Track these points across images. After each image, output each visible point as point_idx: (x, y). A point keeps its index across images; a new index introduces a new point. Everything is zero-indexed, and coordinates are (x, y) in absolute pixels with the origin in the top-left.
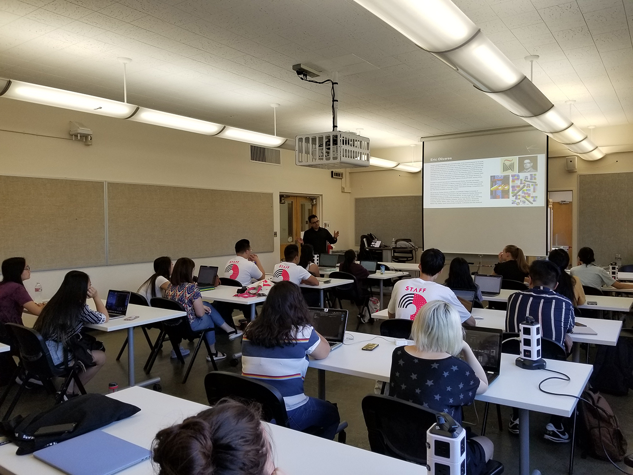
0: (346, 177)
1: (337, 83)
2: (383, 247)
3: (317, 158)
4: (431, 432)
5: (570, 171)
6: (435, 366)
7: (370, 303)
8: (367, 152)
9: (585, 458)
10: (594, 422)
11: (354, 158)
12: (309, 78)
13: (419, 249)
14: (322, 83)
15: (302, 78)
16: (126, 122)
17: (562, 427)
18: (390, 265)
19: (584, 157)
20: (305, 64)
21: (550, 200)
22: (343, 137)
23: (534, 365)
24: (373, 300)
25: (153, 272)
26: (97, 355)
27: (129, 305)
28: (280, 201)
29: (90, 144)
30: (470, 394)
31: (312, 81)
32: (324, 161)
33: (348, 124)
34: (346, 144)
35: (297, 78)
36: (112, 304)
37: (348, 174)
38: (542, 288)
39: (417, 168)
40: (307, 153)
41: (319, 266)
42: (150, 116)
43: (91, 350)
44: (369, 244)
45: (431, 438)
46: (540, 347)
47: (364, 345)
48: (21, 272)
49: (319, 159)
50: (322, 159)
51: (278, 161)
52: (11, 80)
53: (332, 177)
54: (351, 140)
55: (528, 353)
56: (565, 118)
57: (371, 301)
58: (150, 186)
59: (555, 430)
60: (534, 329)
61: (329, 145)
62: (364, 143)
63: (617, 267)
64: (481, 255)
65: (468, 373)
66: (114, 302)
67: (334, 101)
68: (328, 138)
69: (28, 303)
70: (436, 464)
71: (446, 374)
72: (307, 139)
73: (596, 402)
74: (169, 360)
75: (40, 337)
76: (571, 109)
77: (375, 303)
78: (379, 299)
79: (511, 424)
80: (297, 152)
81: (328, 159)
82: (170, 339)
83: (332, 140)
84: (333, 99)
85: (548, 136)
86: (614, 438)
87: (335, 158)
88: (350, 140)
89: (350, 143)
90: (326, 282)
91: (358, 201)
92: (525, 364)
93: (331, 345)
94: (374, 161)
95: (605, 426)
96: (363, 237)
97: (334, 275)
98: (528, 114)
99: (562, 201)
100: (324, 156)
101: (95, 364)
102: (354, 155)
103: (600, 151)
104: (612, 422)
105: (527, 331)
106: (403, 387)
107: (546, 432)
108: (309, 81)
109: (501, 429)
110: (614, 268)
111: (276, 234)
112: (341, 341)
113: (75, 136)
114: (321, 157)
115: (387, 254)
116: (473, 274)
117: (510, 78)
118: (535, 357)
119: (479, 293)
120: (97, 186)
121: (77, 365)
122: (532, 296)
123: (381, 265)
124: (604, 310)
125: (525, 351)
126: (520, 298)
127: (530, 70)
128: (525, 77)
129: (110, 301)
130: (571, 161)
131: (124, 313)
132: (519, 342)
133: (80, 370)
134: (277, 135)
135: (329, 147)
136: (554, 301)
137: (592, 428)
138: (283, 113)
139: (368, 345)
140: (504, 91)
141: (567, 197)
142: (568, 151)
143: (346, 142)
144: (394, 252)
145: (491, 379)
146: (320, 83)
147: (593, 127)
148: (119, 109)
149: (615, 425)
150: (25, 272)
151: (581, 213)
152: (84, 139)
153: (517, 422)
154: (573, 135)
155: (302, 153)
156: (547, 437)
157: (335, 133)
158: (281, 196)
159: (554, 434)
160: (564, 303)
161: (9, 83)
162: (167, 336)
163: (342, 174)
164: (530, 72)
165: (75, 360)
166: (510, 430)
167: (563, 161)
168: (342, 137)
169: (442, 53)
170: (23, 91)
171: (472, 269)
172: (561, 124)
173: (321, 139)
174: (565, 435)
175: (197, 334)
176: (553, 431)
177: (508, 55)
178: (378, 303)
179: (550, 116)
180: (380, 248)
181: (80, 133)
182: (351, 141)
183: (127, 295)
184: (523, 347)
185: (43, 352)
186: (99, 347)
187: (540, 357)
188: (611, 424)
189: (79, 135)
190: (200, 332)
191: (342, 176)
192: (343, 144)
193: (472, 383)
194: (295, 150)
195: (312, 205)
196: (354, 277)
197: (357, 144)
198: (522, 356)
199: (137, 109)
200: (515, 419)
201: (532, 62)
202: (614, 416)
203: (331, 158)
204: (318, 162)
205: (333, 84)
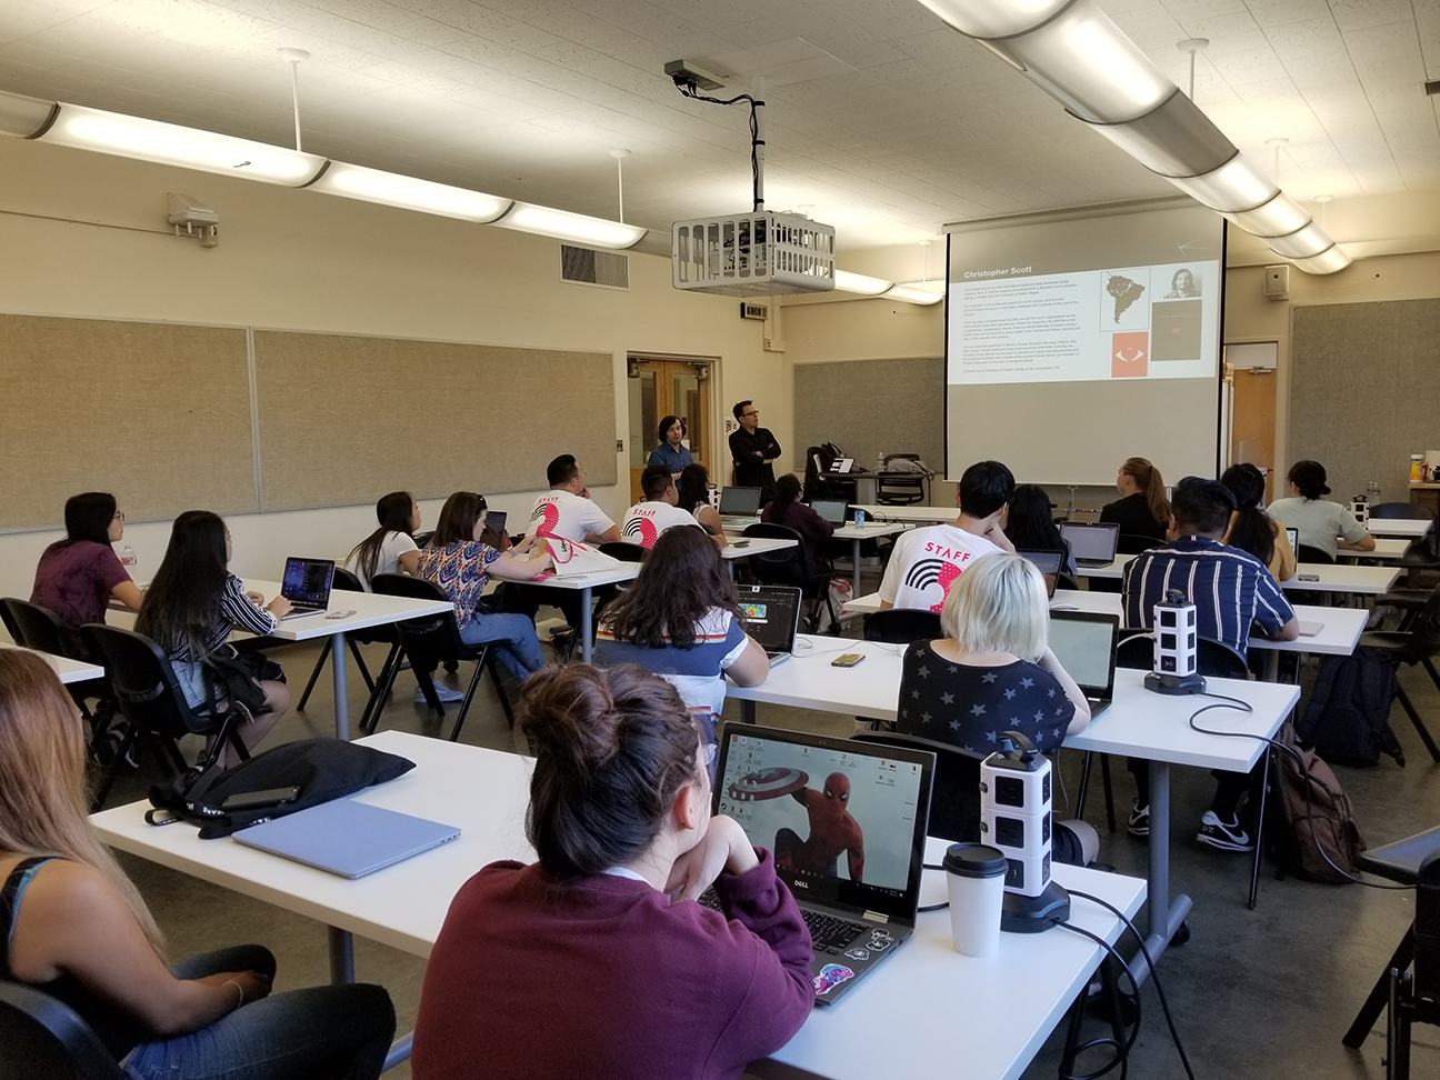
0: (775, 316)
1: (762, 103)
2: (858, 473)
3: (722, 271)
4: (988, 764)
5: (1273, 298)
6: (990, 678)
7: (833, 591)
8: (830, 257)
9: (1282, 880)
10: (1301, 806)
11: (801, 271)
12: (700, 92)
13: (936, 477)
14: (729, 102)
15: (685, 93)
16: (302, 196)
17: (1236, 820)
18: (873, 510)
19: (1307, 266)
20: (691, 62)
21: (1230, 365)
22: (779, 226)
23: (1181, 686)
24: (838, 584)
25: (376, 525)
26: (272, 691)
27: (333, 592)
28: (629, 371)
29: (212, 243)
30: (1056, 733)
31: (708, 99)
32: (737, 279)
33: (787, 195)
34: (784, 240)
35: (674, 91)
36: (294, 586)
37: (777, 309)
38: (1194, 538)
39: (933, 293)
40: (699, 260)
41: (721, 513)
42: (354, 182)
43: (259, 680)
44: (826, 464)
45: (989, 774)
46: (1193, 651)
47: (835, 656)
48: (108, 523)
49: (725, 274)
50: (732, 274)
51: (623, 282)
52: (60, 103)
53: (743, 316)
54: (795, 231)
55: (1169, 663)
56: (1264, 180)
57: (834, 585)
58: (347, 338)
59: (1220, 824)
60: (1182, 614)
61: (748, 243)
62: (823, 239)
63: (1366, 505)
64: (1073, 486)
65: (1052, 693)
66: (300, 582)
67: (755, 143)
68: (745, 227)
69: (123, 583)
70: (998, 819)
71: (1010, 694)
72: (698, 230)
73: (1307, 766)
74: (412, 710)
75: (159, 652)
76: (1277, 158)
77: (842, 591)
78: (852, 584)
79: (1133, 818)
80: (676, 259)
81: (745, 274)
82: (414, 665)
83: (754, 232)
84: (755, 138)
85: (1225, 221)
86: (1340, 838)
87: (760, 272)
88: (792, 230)
89: (793, 237)
90: (738, 545)
91: (799, 370)
92: (1161, 686)
93: (770, 656)
94: (845, 281)
95: (1322, 814)
96: (812, 451)
97: (752, 532)
98: (1183, 170)
99: (1256, 368)
100: (737, 267)
101: (269, 709)
102: (802, 264)
103: (1341, 253)
104: (1339, 807)
105: (1169, 619)
106: (926, 718)
107: (1201, 828)
108: (702, 99)
109: (1112, 827)
110: (1360, 508)
111: (620, 445)
112: (789, 649)
113: (180, 226)
114: (728, 270)
115: (867, 488)
116: (1058, 521)
117: (1142, 93)
118: (1183, 670)
119: (1071, 562)
120: (231, 339)
121: (235, 710)
122: (1173, 556)
123: (854, 509)
124: (1333, 592)
125: (1164, 659)
126: (1149, 562)
127: (1189, 70)
128: (1178, 90)
129: (291, 581)
130: (1276, 277)
131: (323, 605)
132: (1151, 642)
133: (241, 719)
134: (624, 222)
135: (747, 246)
136: (1219, 563)
137: (1298, 819)
138: (641, 171)
139: (844, 656)
140: (1135, 120)
141: (1264, 358)
142: (1271, 252)
143: (783, 235)
144: (882, 483)
145: (1096, 710)
146: (725, 103)
147: (1328, 199)
148: (286, 165)
149: (1346, 813)
150: (115, 522)
151: (1296, 392)
152: (200, 232)
153: (1146, 812)
154: (1281, 216)
155: (687, 260)
156: (1202, 838)
157: (759, 216)
158: (631, 361)
159: (1217, 833)
160: (1240, 567)
161: (56, 110)
162: (406, 659)
163: (765, 310)
164: (1189, 75)
165: (229, 701)
166: (1130, 829)
167: (1259, 276)
168: (775, 225)
169: (1000, 41)
170: (86, 128)
171: (1055, 514)
172: (1253, 192)
173: (729, 228)
174: (1241, 835)
175: (471, 652)
176: (1215, 826)
177: (1140, 37)
178: (849, 590)
179: (1229, 175)
180: (850, 475)
181: (190, 220)
182: (795, 234)
183: (328, 567)
184: (1159, 652)
185: (166, 683)
186: (274, 673)
187: (1195, 671)
188: (1336, 810)
189: (189, 225)
190: (480, 647)
191: (765, 315)
192: (779, 240)
193: (1059, 711)
194: (671, 257)
195: (699, 381)
196: (799, 535)
197: (806, 239)
198: (1158, 668)
199: (327, 165)
200: (1141, 807)
201: (1193, 53)
202: (1343, 796)
203: (753, 272)
204: (722, 280)
205: (754, 104)
